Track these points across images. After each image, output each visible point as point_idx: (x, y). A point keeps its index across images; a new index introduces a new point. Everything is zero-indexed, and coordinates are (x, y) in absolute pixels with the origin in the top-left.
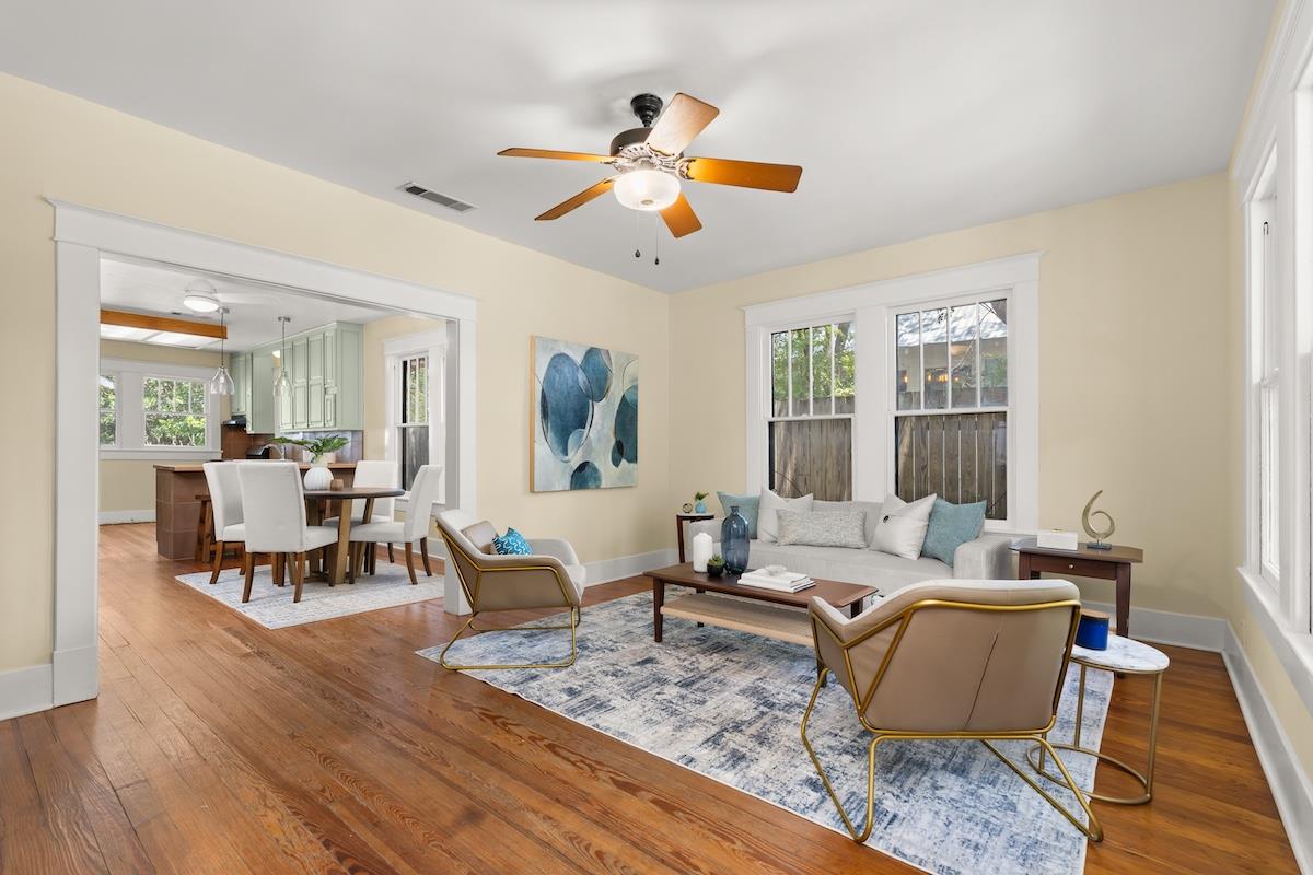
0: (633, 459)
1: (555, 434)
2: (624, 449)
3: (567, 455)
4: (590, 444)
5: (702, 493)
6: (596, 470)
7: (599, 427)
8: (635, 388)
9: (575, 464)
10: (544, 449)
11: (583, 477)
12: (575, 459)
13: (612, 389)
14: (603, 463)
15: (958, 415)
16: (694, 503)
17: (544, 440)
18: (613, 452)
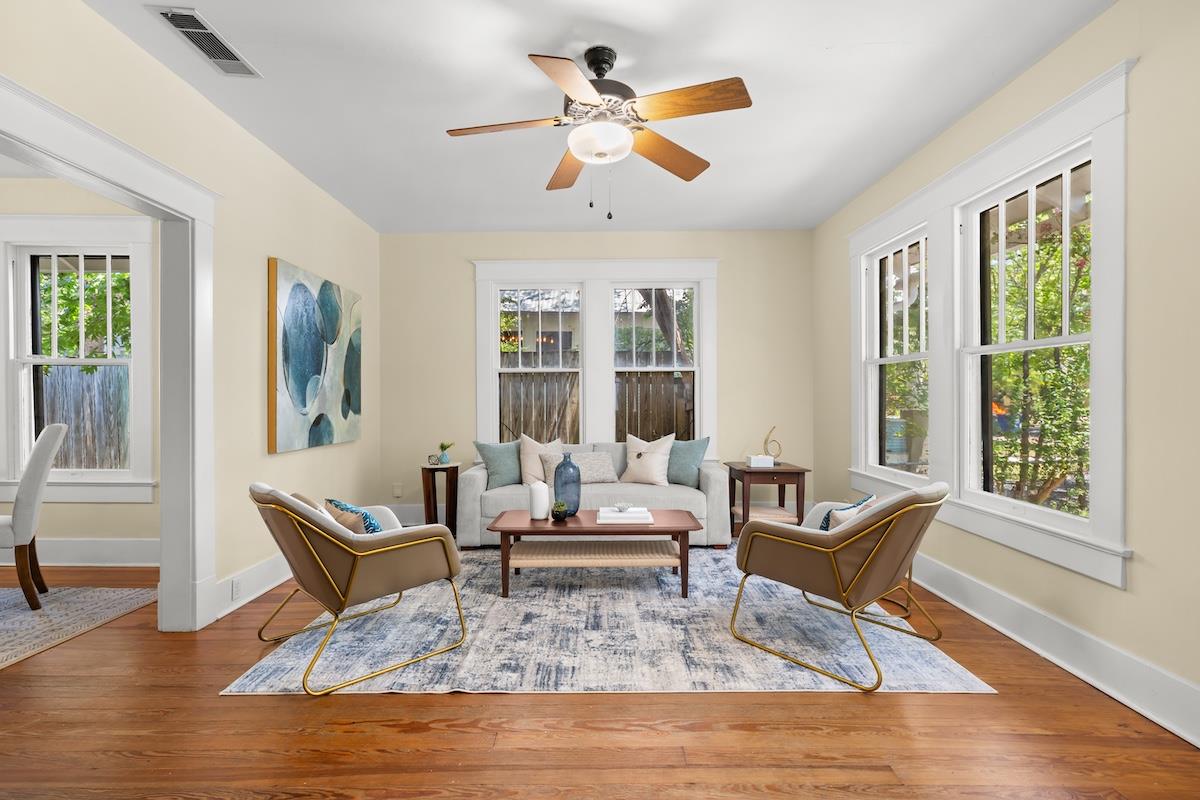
0: (358, 411)
1: (295, 381)
2: (351, 401)
3: (305, 406)
4: (324, 394)
5: (446, 443)
6: (329, 423)
7: (331, 373)
8: (359, 330)
9: (312, 418)
10: (284, 398)
11: (319, 432)
12: (312, 411)
13: (341, 332)
14: (335, 417)
15: (661, 372)
16: (439, 453)
17: (285, 388)
18: (343, 402)
